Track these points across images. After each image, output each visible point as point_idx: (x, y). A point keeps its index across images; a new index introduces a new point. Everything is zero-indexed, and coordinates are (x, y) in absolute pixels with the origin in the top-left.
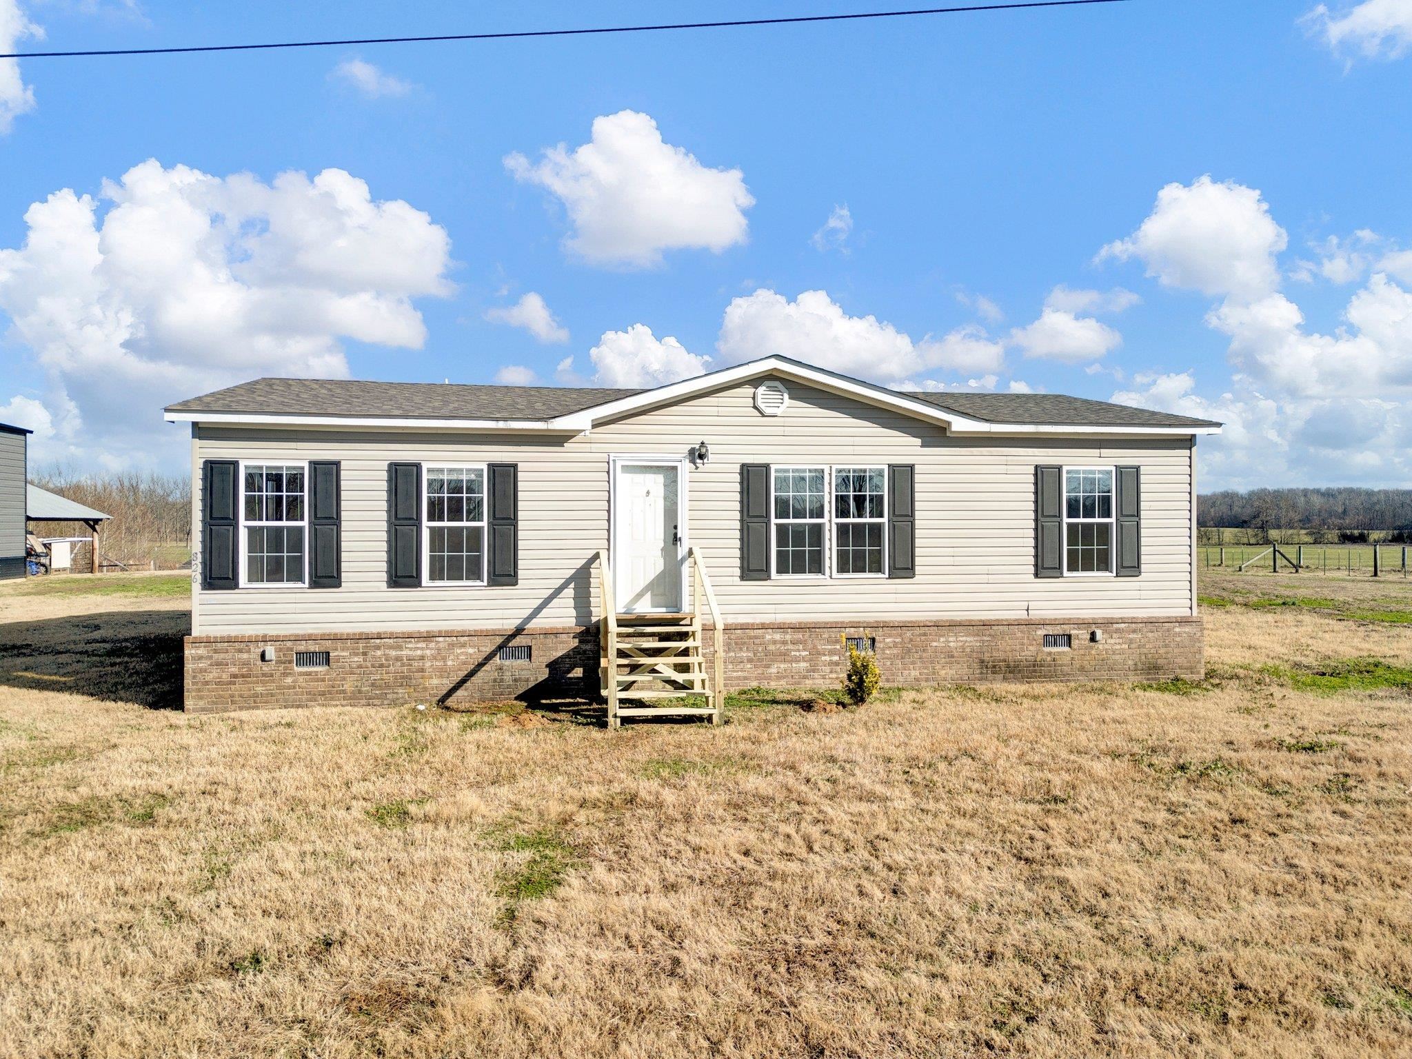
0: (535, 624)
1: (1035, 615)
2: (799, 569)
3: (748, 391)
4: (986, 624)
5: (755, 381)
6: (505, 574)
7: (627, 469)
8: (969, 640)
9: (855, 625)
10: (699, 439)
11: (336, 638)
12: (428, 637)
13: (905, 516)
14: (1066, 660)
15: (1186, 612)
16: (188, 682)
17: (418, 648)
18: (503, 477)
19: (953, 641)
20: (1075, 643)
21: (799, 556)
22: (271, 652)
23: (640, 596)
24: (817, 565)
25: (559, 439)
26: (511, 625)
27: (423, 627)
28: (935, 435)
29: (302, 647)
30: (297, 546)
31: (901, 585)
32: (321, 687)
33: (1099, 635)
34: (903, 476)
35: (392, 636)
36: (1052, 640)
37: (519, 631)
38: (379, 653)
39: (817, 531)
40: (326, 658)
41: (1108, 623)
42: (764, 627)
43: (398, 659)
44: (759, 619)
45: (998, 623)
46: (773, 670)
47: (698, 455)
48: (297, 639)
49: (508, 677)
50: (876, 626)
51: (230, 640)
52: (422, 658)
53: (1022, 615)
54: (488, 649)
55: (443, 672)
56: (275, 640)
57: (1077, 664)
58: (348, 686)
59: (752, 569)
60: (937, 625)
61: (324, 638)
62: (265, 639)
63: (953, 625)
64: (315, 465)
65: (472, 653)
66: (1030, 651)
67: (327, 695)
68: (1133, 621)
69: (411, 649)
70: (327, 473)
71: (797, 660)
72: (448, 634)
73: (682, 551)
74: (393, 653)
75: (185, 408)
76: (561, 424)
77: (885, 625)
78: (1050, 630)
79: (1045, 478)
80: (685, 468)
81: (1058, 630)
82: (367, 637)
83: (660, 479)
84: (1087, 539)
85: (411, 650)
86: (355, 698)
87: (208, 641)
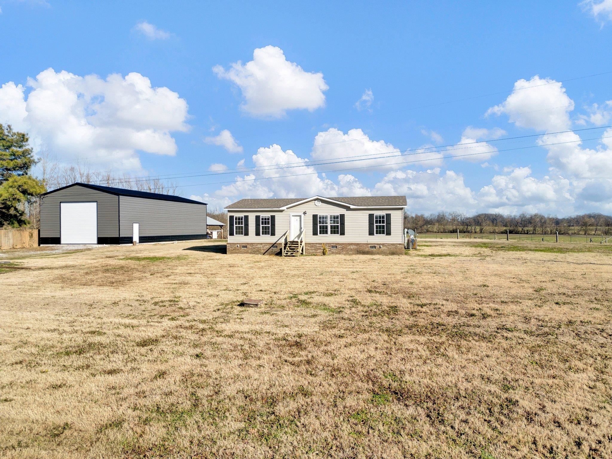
0: (278, 242)
1: (369, 242)
2: (324, 233)
3: (314, 201)
4: (358, 244)
5: (315, 200)
6: (273, 234)
7: (293, 216)
8: (355, 247)
9: (333, 244)
10: (305, 210)
11: (248, 244)
12: (261, 244)
13: (343, 224)
14: (374, 251)
15: (401, 242)
16: (227, 250)
18: (273, 217)
19: (352, 247)
20: (376, 248)
21: (323, 231)
22: (238, 246)
23: (296, 238)
24: (327, 233)
25: (282, 211)
26: (274, 242)
27: (260, 242)
28: (348, 209)
29: (243, 245)
30: (242, 229)
31: (342, 236)
32: (246, 251)
33: (381, 246)
34: (342, 216)
35: (256, 243)
36: (372, 247)
37: (275, 243)
38: (254, 246)
39: (327, 227)
40: (246, 247)
41: (383, 244)
42: (316, 243)
45: (361, 244)
46: (318, 251)
47: (305, 213)
48: (242, 244)
49: (274, 251)
50: (337, 244)
51: (233, 243)
53: (366, 242)
54: (271, 246)
55: (264, 250)
56: (239, 244)
57: (377, 252)
58: (250, 251)
59: (315, 233)
60: (349, 244)
61: (246, 243)
62: (238, 244)
63: (352, 244)
64: (245, 216)
65: (268, 247)
66: (367, 249)
67: (247, 253)
68: (389, 244)
70: (246, 218)
71: (322, 249)
72: (264, 243)
73: (302, 230)
74: (256, 246)
75: (227, 208)
76: (281, 209)
77: (339, 244)
78: (371, 245)
79: (371, 216)
80: (303, 215)
81: (373, 245)
82: (252, 244)
83: (299, 217)
84: (380, 228)
85: (259, 246)
86: (251, 253)
87: (230, 244)
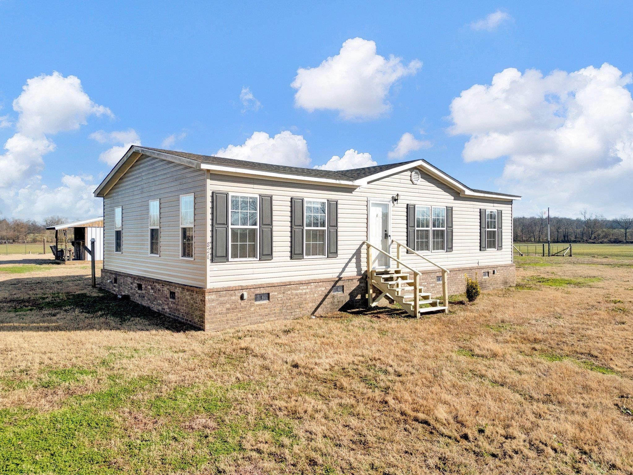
0: (344, 275)
2: (422, 249)
3: (409, 173)
5: (411, 169)
6: (333, 252)
7: (372, 204)
10: (396, 193)
11: (273, 286)
12: (308, 283)
13: (450, 227)
16: (207, 315)
17: (304, 289)
18: (333, 206)
21: (422, 243)
22: (245, 295)
24: (427, 247)
25: (351, 190)
26: (336, 276)
27: (306, 279)
29: (258, 291)
30: (253, 238)
32: (266, 312)
34: (450, 211)
35: (294, 284)
37: (338, 279)
38: (289, 292)
39: (427, 233)
40: (268, 296)
43: (297, 295)
47: (395, 200)
48: (256, 287)
49: (336, 301)
51: (226, 290)
52: (306, 293)
54: (329, 288)
56: (247, 288)
58: (277, 310)
61: (267, 286)
62: (242, 289)
64: (261, 197)
65: (323, 289)
67: (269, 316)
69: (301, 289)
70: (266, 202)
72: (315, 282)
73: (389, 241)
74: (294, 292)
76: (356, 183)
79: (482, 214)
80: (391, 205)
82: (285, 285)
83: (381, 209)
86: (280, 316)
87: (217, 291)
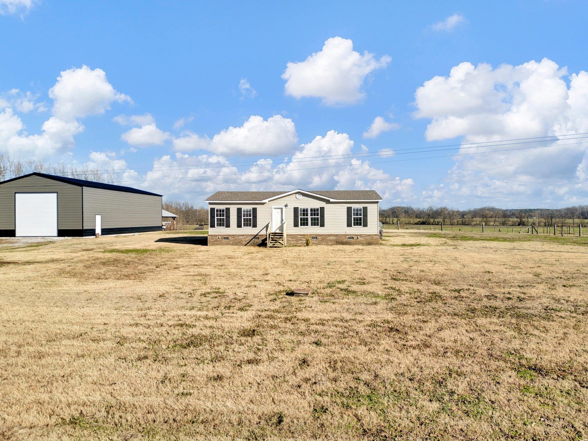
0: (260, 234)
1: (347, 233)
2: (304, 225)
3: (295, 195)
4: (337, 235)
5: (296, 193)
6: (255, 226)
7: (275, 208)
8: (334, 238)
9: (314, 235)
10: (286, 203)
11: (229, 235)
13: (323, 216)
14: (352, 242)
15: (376, 233)
16: (208, 242)
18: (255, 210)
19: (331, 238)
20: (354, 239)
21: (304, 223)
23: (277, 229)
24: (307, 225)
25: (263, 204)
27: (242, 234)
28: (328, 202)
29: (224, 237)
30: (224, 221)
31: (322, 228)
33: (359, 237)
34: (322, 209)
35: (238, 235)
36: (350, 238)
37: (257, 235)
38: (236, 238)
39: (307, 219)
40: (228, 238)
41: (360, 235)
44: (297, 234)
45: (340, 235)
46: (299, 242)
47: (286, 206)
48: (224, 235)
50: (317, 235)
51: (214, 235)
52: (242, 239)
53: (345, 234)
54: (252, 238)
55: (245, 241)
56: (221, 235)
57: (355, 242)
58: (231, 243)
59: (296, 225)
60: (328, 235)
61: (227, 235)
62: (219, 236)
63: (331, 235)
64: (226, 209)
65: (250, 238)
66: (345, 240)
67: (228, 244)
68: (365, 235)
69: (241, 237)
70: (228, 210)
71: (303, 241)
72: (246, 235)
73: (284, 222)
74: (238, 238)
75: (207, 200)
76: (263, 201)
77: (319, 235)
79: (349, 209)
80: (284, 208)
81: (351, 236)
82: (234, 235)
83: (280, 210)
84: (357, 220)
86: (232, 245)
87: (211, 235)
